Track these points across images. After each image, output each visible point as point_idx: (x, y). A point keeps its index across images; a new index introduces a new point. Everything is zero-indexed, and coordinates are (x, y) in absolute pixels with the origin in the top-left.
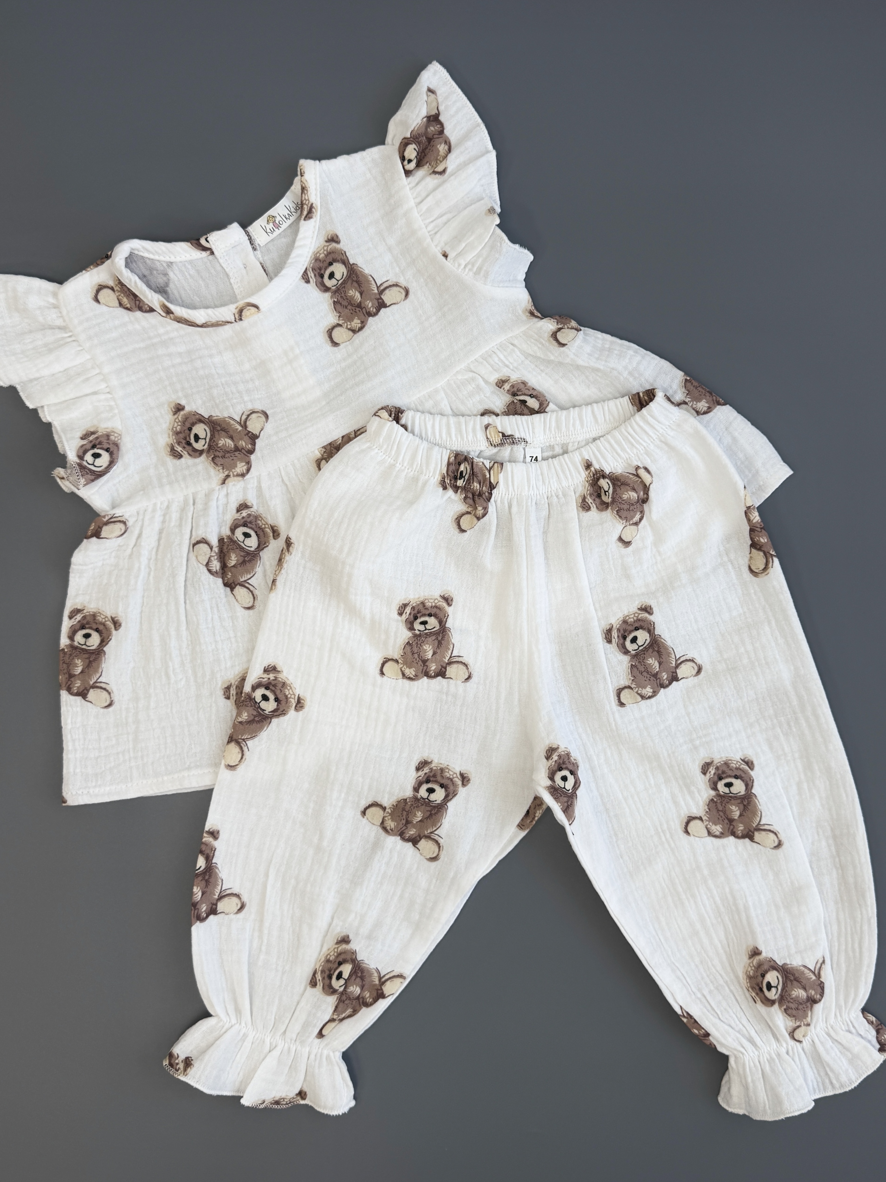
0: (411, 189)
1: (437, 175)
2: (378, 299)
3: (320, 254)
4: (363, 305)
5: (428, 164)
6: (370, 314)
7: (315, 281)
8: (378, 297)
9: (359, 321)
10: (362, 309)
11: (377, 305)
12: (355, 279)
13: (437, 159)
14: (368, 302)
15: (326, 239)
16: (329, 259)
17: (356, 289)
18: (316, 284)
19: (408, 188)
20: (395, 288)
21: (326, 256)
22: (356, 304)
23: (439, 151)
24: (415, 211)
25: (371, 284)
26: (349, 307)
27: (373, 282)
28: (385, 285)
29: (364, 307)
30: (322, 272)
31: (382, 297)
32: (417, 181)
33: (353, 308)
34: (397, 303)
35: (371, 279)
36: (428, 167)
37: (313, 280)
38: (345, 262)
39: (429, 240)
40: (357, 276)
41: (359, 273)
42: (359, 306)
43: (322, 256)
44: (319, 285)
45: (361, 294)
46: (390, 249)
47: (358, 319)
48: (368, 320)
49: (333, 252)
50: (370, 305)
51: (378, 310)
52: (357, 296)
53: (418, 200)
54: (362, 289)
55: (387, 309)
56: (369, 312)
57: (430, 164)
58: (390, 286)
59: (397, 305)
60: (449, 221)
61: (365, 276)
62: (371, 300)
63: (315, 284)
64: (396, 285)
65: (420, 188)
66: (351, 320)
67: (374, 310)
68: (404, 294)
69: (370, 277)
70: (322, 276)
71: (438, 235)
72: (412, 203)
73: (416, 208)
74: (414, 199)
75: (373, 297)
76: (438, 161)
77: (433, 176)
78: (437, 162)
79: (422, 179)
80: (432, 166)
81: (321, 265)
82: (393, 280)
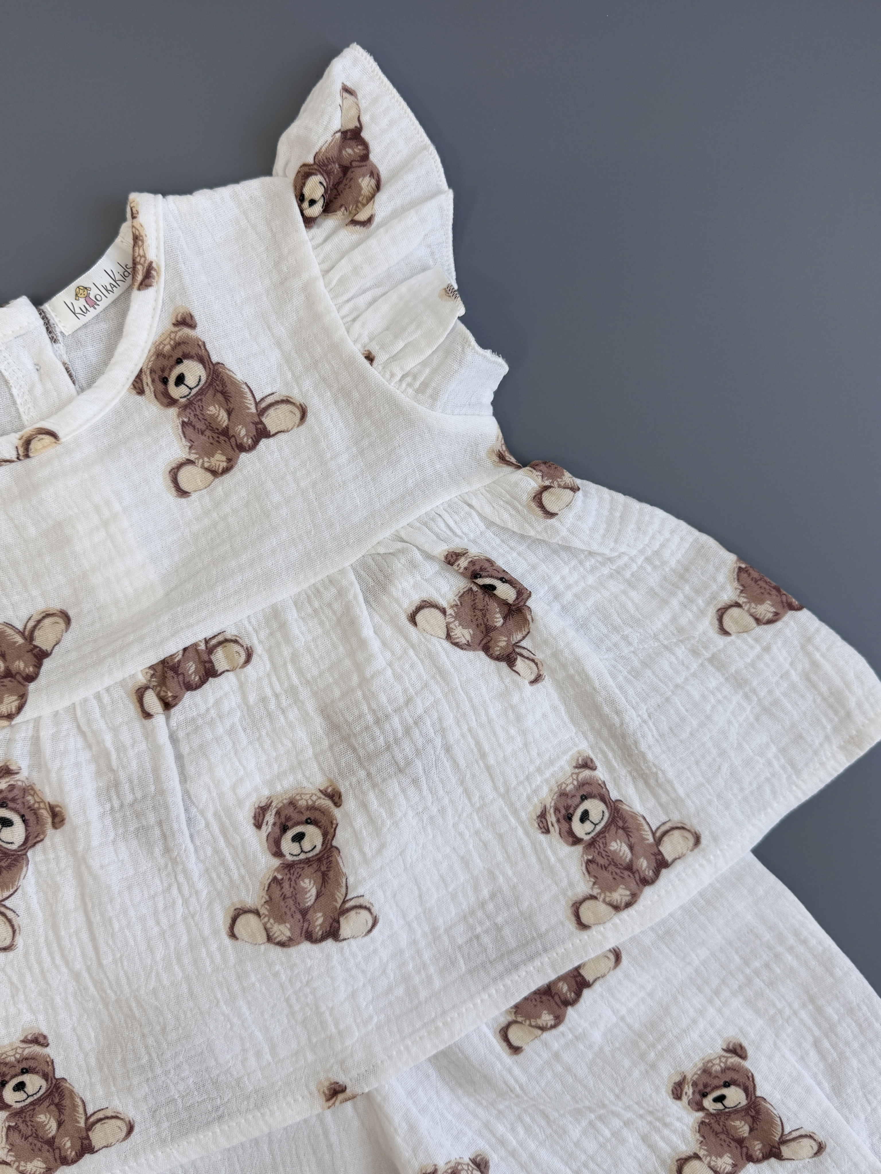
0: (315, 248)
1: (358, 227)
2: (256, 424)
3: (165, 345)
4: (231, 433)
5: (343, 209)
6: (242, 448)
7: (152, 389)
8: (256, 419)
9: (224, 458)
10: (229, 439)
11: (255, 433)
12: (220, 388)
13: (357, 202)
14: (240, 427)
15: (174, 321)
16: (178, 354)
17: (221, 405)
18: (155, 395)
19: (309, 245)
20: (284, 407)
21: (174, 348)
22: (220, 429)
23: (361, 188)
24: (321, 284)
25: (246, 398)
26: (208, 433)
27: (249, 395)
28: (269, 400)
29: (233, 436)
30: (166, 374)
31: (264, 420)
32: (324, 235)
33: (215, 435)
34: (288, 431)
35: (247, 390)
36: (343, 214)
37: (149, 390)
38: (204, 359)
39: (343, 331)
40: (223, 384)
41: (226, 379)
42: (225, 433)
43: (168, 348)
44: (161, 396)
45: (229, 413)
46: (279, 344)
47: (223, 454)
48: (238, 457)
49: (184, 343)
50: (242, 432)
51: (256, 442)
52: (223, 416)
53: (325, 266)
54: (231, 406)
55: (271, 440)
56: (241, 444)
57: (346, 209)
58: (277, 403)
59: (287, 434)
60: (374, 300)
61: (235, 383)
62: (245, 425)
63: (153, 395)
64: (286, 401)
65: (328, 247)
66: (211, 454)
67: (250, 441)
68: (298, 415)
69: (244, 386)
70: (165, 381)
71: (357, 325)
72: (316, 270)
73: (321, 278)
74: (319, 264)
75: (248, 419)
76: (360, 205)
77: (352, 228)
78: (357, 206)
79: (334, 232)
80: (350, 213)
81: (166, 363)
82: (282, 392)
